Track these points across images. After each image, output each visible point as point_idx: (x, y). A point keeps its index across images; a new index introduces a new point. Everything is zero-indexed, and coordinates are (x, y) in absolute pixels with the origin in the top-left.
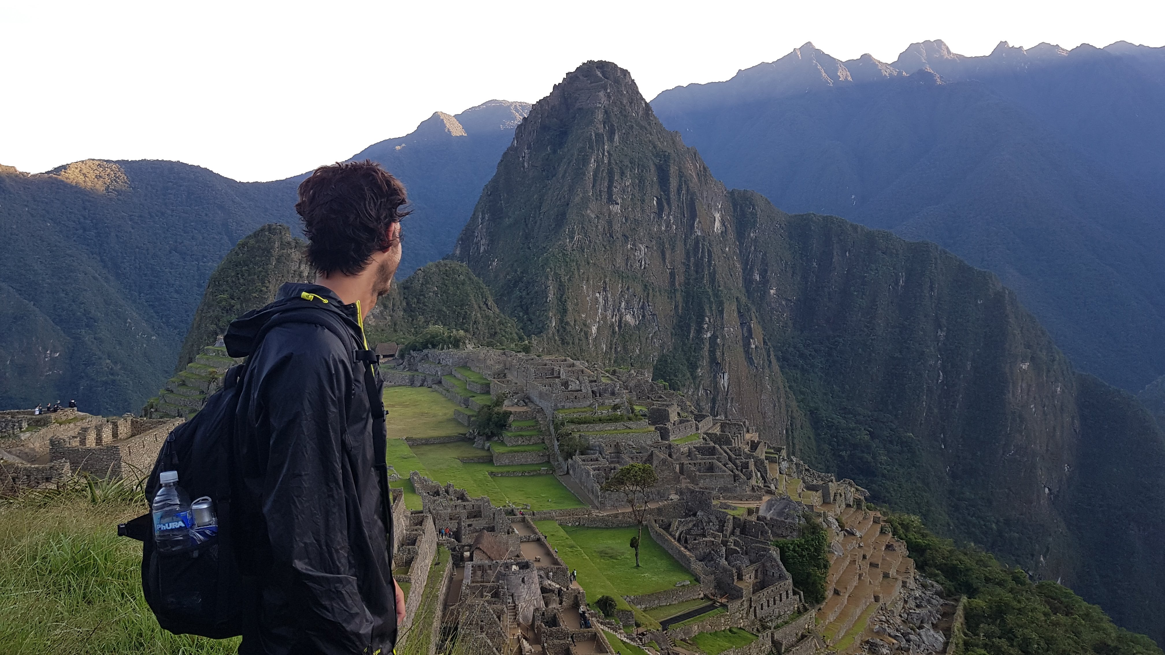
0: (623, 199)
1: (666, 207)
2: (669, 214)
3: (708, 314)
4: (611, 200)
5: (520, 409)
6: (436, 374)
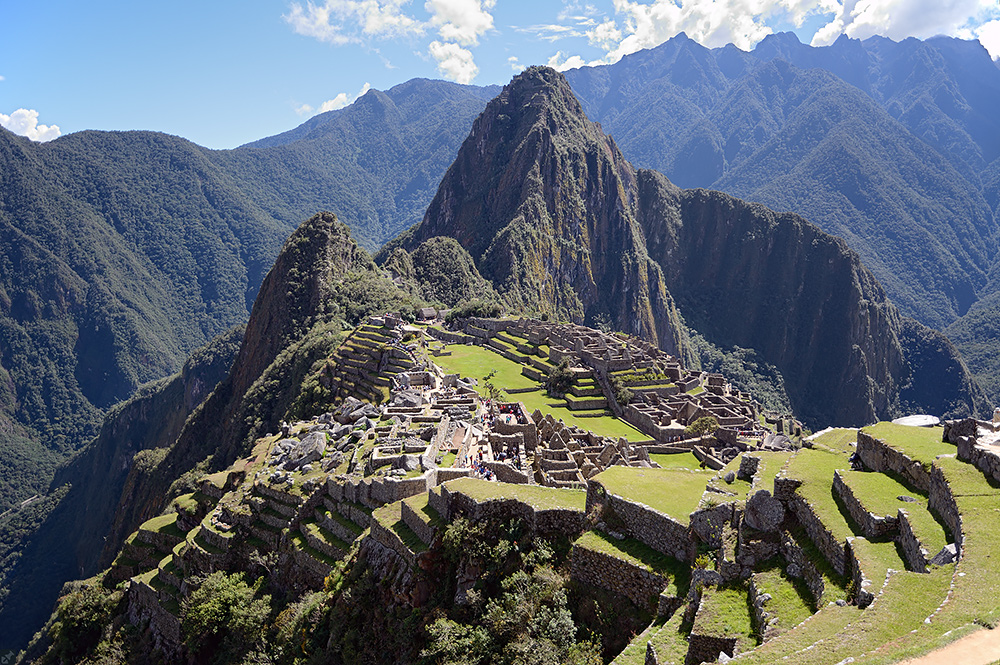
1: (594, 187)
2: (596, 193)
3: (626, 274)
4: (554, 184)
5: (582, 370)
6: (484, 337)
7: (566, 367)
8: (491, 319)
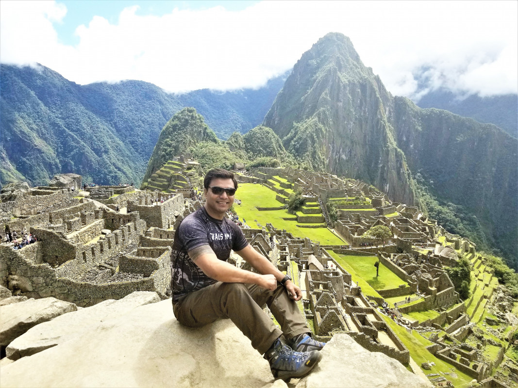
0: (344, 99)
1: (364, 103)
2: (365, 107)
3: (381, 156)
4: (338, 100)
5: (310, 197)
6: (264, 178)
7: (300, 194)
8: (271, 168)
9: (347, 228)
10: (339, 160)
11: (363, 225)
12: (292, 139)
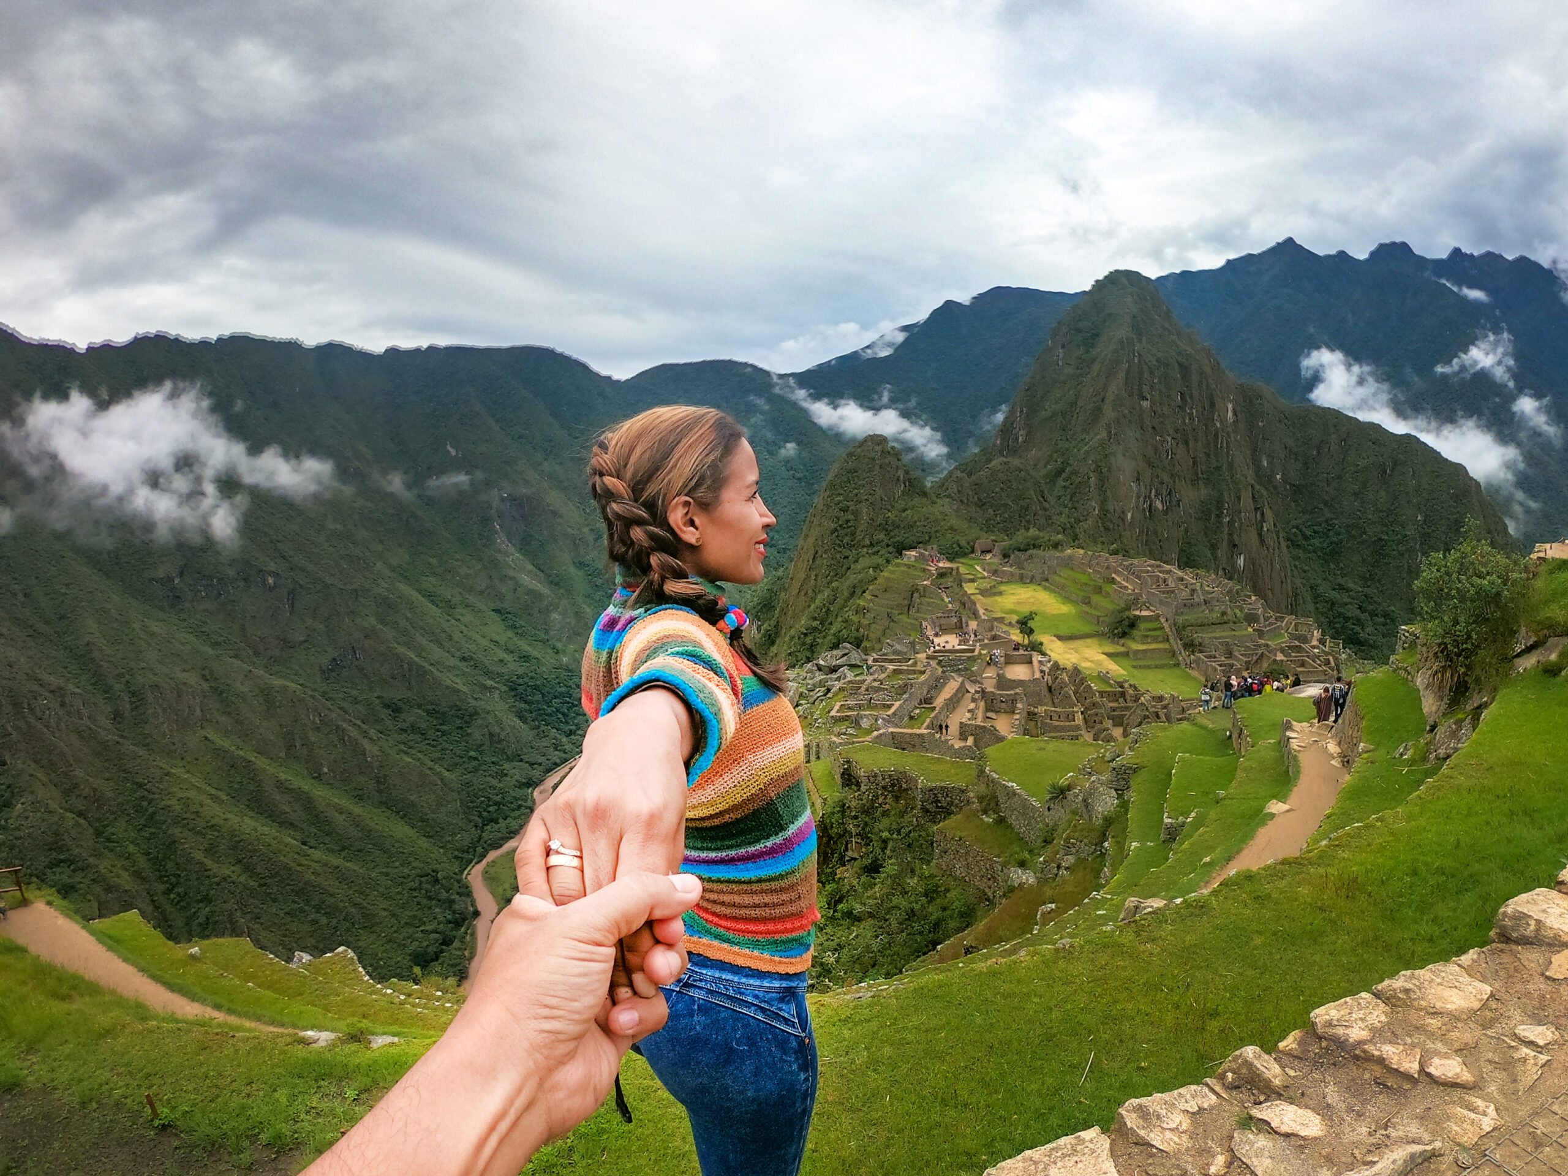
0: (1152, 395)
1: (1188, 400)
2: (1192, 408)
3: (1228, 500)
4: (1141, 397)
5: (1145, 613)
6: (1043, 573)
7: (1128, 608)
8: (1052, 552)
9: (1216, 670)
10: (1150, 511)
11: (1238, 660)
12: (1059, 473)
